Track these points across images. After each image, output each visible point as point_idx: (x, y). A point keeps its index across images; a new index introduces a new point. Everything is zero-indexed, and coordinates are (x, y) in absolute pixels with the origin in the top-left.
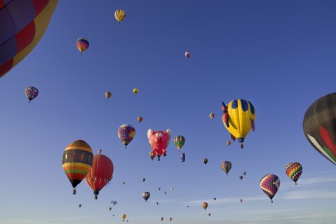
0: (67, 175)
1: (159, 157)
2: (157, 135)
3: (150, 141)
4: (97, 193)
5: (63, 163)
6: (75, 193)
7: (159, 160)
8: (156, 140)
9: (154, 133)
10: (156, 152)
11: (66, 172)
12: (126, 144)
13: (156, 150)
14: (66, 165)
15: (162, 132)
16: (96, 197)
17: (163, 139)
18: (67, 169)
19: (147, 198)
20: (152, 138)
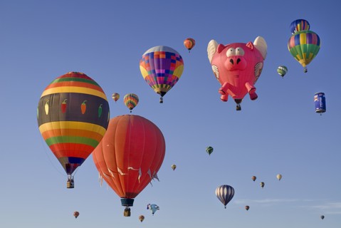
0: (52, 147)
1: (238, 101)
2: (229, 53)
3: (214, 68)
4: (128, 201)
5: (41, 122)
6: (71, 186)
7: (239, 109)
8: (227, 63)
9: (221, 49)
10: (229, 91)
11: (48, 142)
12: (163, 93)
13: (228, 86)
14: (47, 127)
15: (243, 46)
16: (128, 213)
17: (244, 62)
18: (51, 136)
19: (227, 199)
20: (219, 59)
